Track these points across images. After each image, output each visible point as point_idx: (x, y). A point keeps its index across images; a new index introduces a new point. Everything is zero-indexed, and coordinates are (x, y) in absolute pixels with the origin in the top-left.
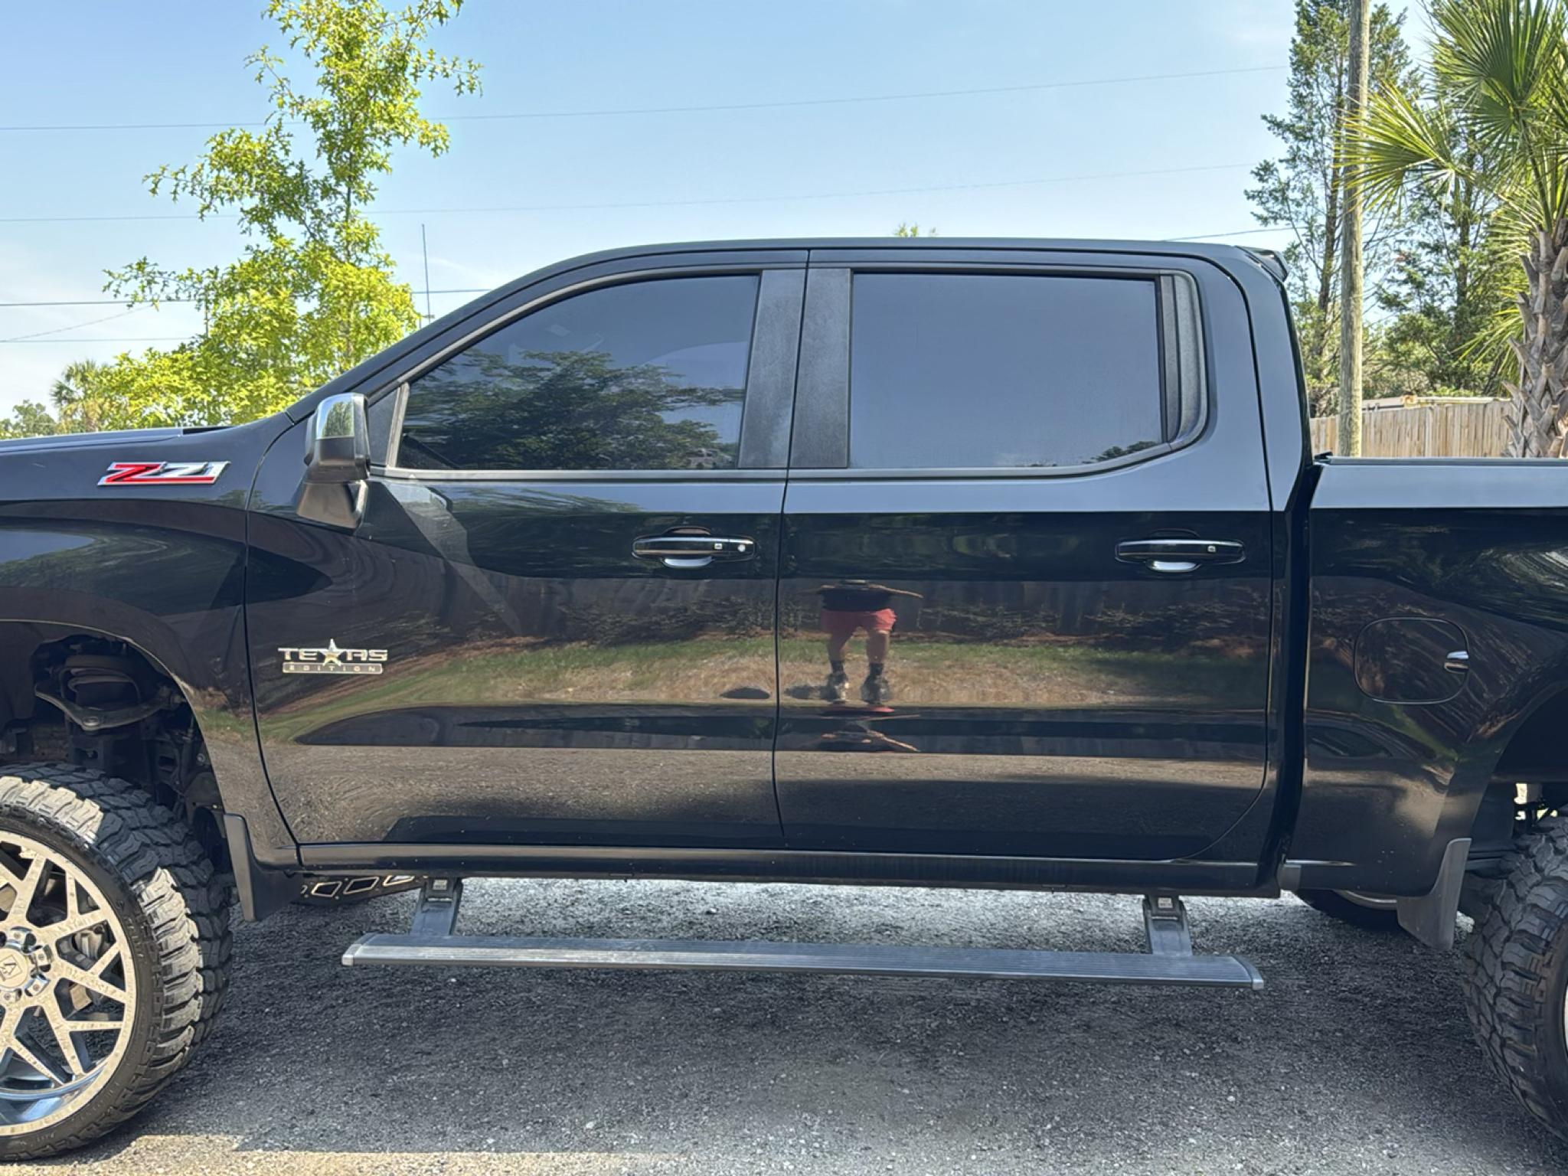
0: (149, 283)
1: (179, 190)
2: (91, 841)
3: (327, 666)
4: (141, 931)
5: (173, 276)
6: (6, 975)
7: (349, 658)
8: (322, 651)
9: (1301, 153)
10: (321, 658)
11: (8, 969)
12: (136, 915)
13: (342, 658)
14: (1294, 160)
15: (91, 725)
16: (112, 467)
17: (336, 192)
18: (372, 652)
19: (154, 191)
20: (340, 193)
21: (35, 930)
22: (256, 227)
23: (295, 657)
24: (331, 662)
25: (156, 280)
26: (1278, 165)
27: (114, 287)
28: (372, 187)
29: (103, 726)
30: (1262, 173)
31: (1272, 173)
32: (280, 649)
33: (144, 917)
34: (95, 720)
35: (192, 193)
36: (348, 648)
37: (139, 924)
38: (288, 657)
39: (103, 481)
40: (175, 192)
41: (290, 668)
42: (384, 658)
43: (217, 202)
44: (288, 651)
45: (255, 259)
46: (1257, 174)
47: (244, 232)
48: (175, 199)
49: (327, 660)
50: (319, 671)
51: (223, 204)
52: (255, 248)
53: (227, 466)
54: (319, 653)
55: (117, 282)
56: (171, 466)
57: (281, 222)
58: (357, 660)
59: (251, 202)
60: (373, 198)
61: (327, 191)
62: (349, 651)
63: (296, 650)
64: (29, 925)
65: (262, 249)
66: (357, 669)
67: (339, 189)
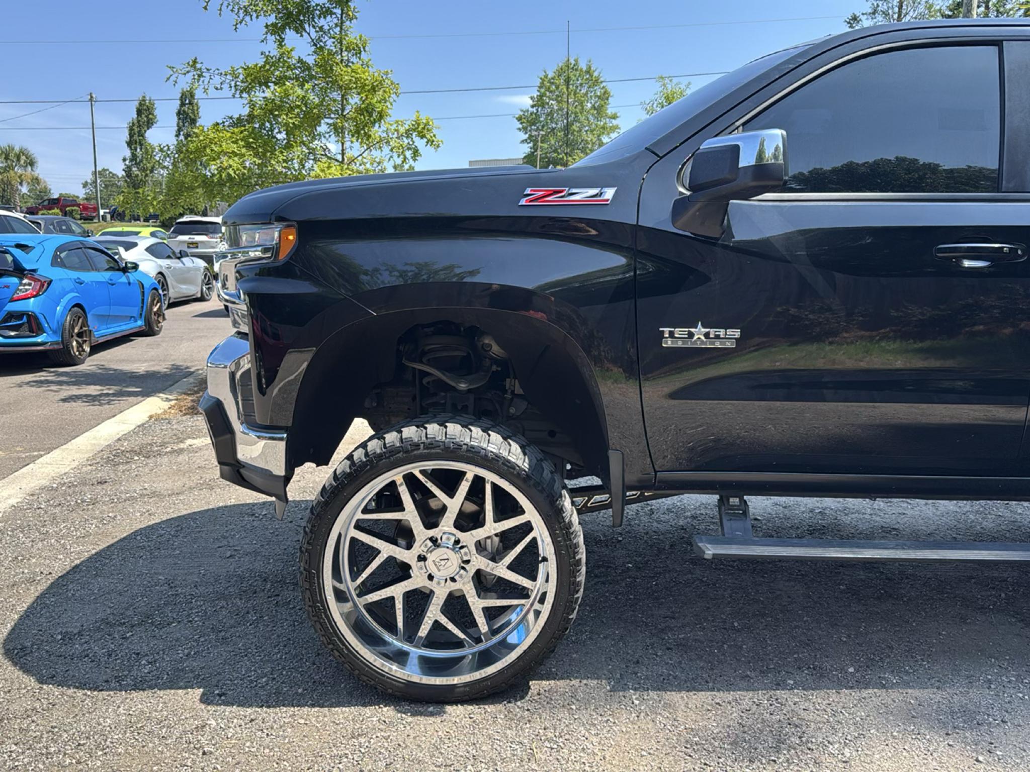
0: (199, 76)
1: (224, 8)
2: (527, 470)
3: (695, 341)
4: (563, 535)
5: (217, 72)
6: (441, 568)
7: (712, 336)
8: (692, 330)
9: (879, 8)
10: (691, 335)
11: (443, 563)
12: (560, 523)
13: (707, 335)
14: (874, 13)
15: (463, 386)
16: (528, 191)
17: (332, 13)
18: (729, 331)
19: (205, 8)
20: (335, 14)
21: (460, 535)
22: (271, 38)
23: (672, 334)
24: (699, 338)
25: (204, 74)
26: (861, 17)
27: (173, 78)
28: (356, 10)
29: (471, 387)
30: (852, 22)
31: (858, 22)
32: (661, 329)
33: (565, 524)
34: (466, 383)
35: (232, 11)
36: (711, 328)
37: (561, 529)
38: (667, 335)
39: (523, 202)
40: (220, 10)
41: (668, 343)
42: (738, 335)
43: (248, 18)
44: (667, 330)
45: (266, 63)
46: (849, 23)
47: (263, 41)
48: (220, 14)
49: (696, 337)
50: (689, 345)
51: (251, 19)
52: (267, 54)
53: (616, 190)
54: (689, 332)
55: (176, 75)
56: (574, 191)
57: (290, 35)
58: (717, 337)
59: (272, 19)
60: (356, 18)
61: (326, 12)
62: (712, 330)
63: (673, 329)
64: (455, 531)
65: (271, 55)
66: (718, 345)
67: (335, 10)
